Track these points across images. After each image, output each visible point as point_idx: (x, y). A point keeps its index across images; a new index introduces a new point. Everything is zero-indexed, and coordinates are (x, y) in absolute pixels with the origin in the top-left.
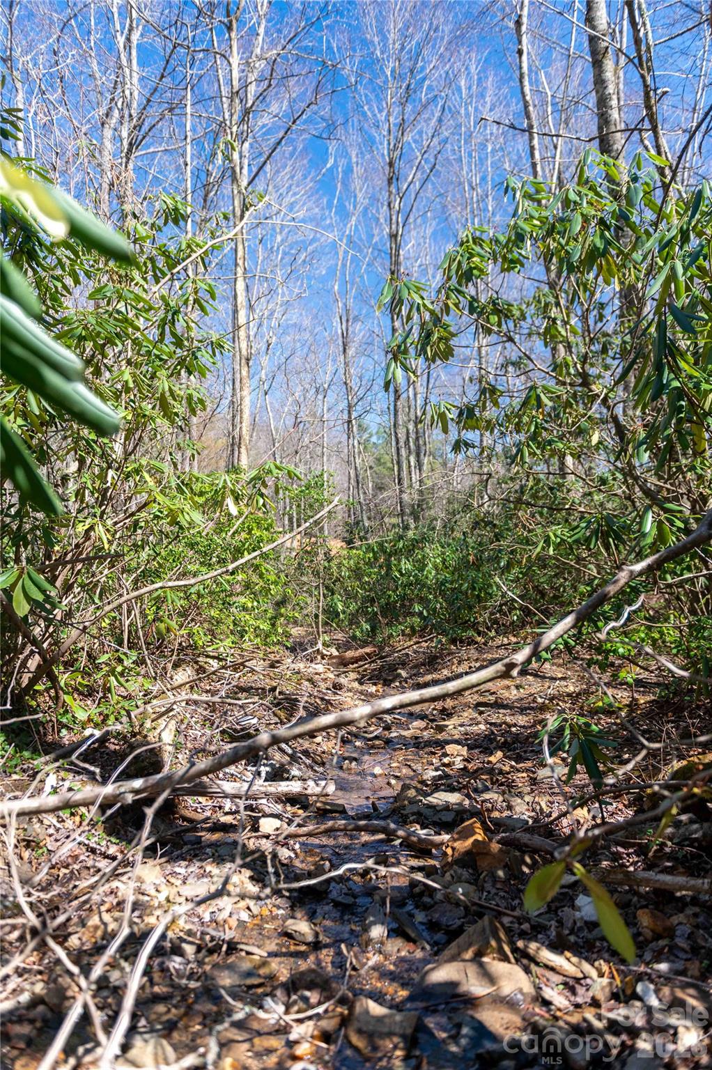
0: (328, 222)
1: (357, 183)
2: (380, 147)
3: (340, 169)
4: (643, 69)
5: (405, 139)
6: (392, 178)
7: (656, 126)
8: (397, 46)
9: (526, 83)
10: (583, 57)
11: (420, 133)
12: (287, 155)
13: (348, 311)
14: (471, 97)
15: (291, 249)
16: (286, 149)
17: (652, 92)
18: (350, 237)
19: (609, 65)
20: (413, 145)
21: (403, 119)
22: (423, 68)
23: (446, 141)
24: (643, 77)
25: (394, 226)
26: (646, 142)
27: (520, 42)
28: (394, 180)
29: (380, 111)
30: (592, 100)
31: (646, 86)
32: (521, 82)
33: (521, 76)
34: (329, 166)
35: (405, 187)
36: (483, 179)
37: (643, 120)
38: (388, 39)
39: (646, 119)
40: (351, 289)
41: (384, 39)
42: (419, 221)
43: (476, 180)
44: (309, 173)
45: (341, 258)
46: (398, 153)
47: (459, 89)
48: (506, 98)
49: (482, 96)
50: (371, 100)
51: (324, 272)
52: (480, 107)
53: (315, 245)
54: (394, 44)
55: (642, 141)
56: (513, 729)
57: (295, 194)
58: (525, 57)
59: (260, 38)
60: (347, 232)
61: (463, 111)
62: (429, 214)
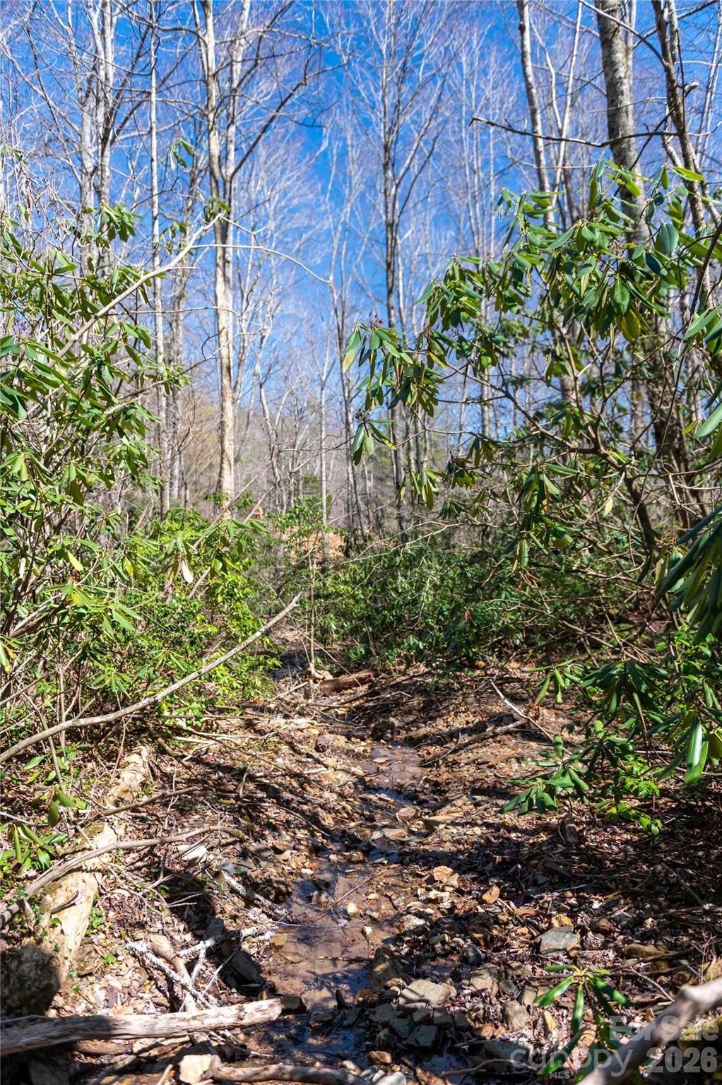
0: (323, 208)
1: (352, 168)
2: (376, 129)
3: (334, 152)
4: (667, 60)
5: (401, 122)
6: (387, 164)
7: (683, 131)
8: (393, 21)
9: (529, 63)
10: (590, 32)
11: (418, 114)
12: (279, 137)
13: (343, 303)
14: (472, 74)
15: (286, 236)
16: (277, 129)
17: (678, 89)
18: (344, 223)
19: (619, 44)
20: (412, 127)
21: (399, 101)
22: (420, 46)
23: (446, 121)
24: (667, 70)
25: (390, 216)
26: (671, 148)
27: (522, 18)
28: (390, 166)
29: (377, 90)
30: (600, 81)
31: (670, 80)
32: (523, 62)
33: (523, 55)
34: (322, 149)
35: (401, 173)
36: (486, 162)
37: (665, 120)
38: (383, 13)
39: (670, 119)
40: (347, 280)
41: (380, 14)
42: (419, 206)
43: (477, 164)
44: (304, 157)
45: (336, 246)
46: (393, 137)
47: (460, 66)
48: (508, 76)
49: (485, 72)
50: (367, 79)
51: (319, 261)
52: (482, 86)
53: (310, 232)
54: (389, 19)
55: (665, 146)
56: (513, 835)
57: (289, 179)
58: (527, 34)
59: (246, 13)
60: (342, 220)
61: (463, 89)
62: (429, 199)
